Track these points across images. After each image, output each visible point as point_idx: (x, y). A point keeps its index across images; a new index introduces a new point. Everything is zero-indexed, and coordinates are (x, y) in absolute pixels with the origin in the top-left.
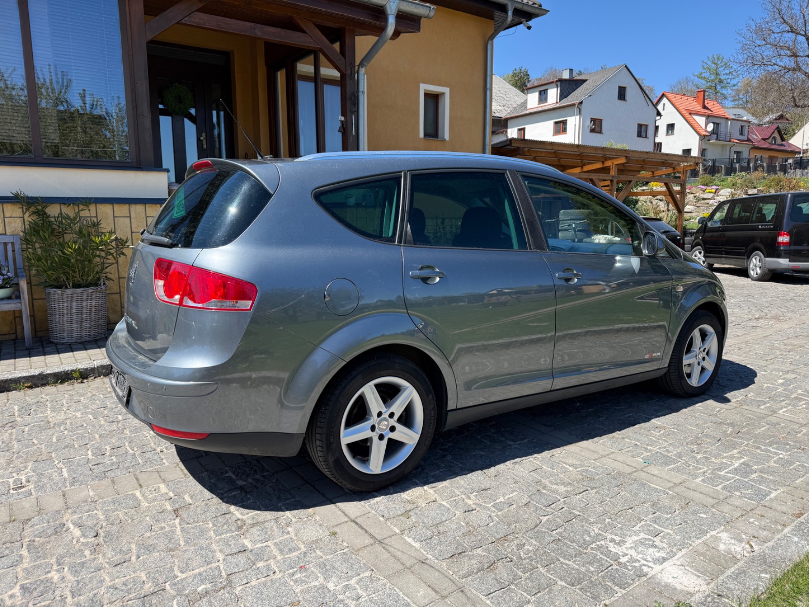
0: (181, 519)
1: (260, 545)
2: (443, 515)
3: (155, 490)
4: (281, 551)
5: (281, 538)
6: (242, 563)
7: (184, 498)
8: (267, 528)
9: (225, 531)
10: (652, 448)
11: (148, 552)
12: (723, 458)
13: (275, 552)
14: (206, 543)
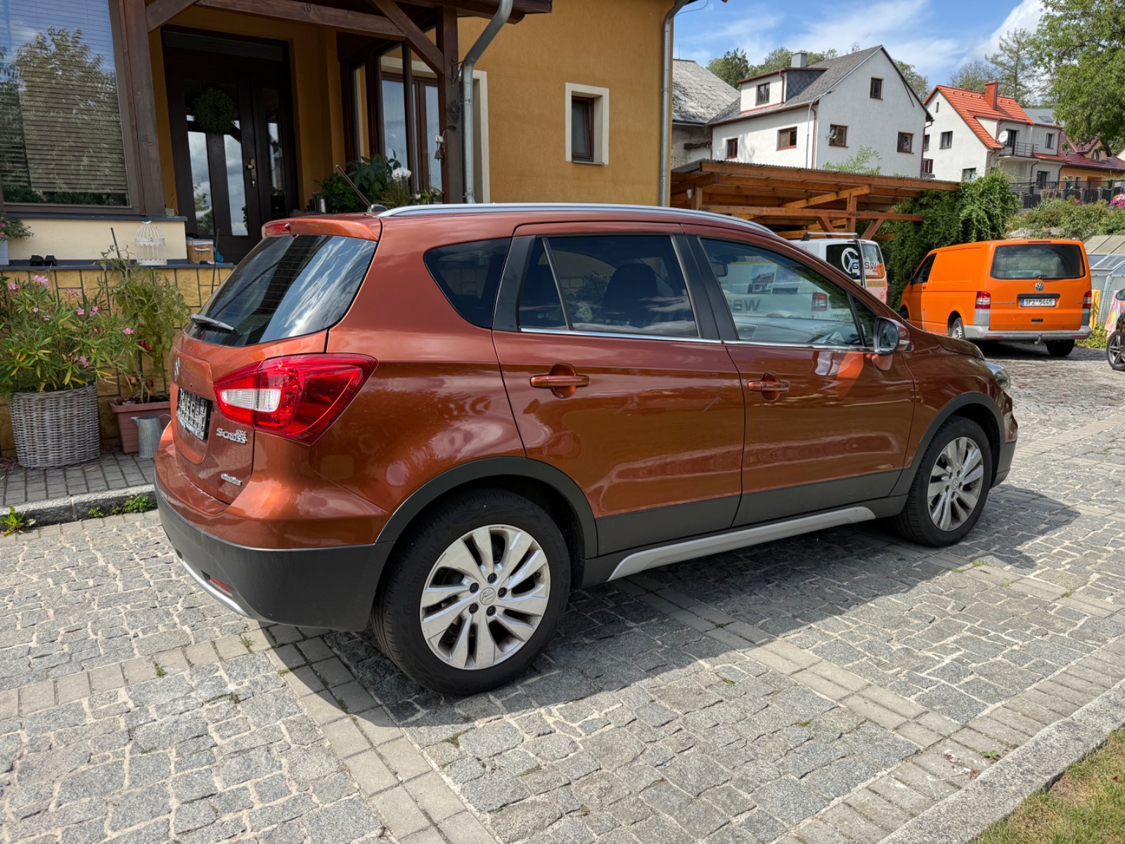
0: (136, 744)
1: (234, 787)
2: (506, 740)
3: (111, 697)
4: (262, 797)
5: (268, 776)
6: (202, 814)
7: (147, 711)
8: (251, 760)
9: (191, 764)
10: (831, 633)
11: (74, 797)
12: (930, 651)
13: (254, 796)
14: (159, 782)
